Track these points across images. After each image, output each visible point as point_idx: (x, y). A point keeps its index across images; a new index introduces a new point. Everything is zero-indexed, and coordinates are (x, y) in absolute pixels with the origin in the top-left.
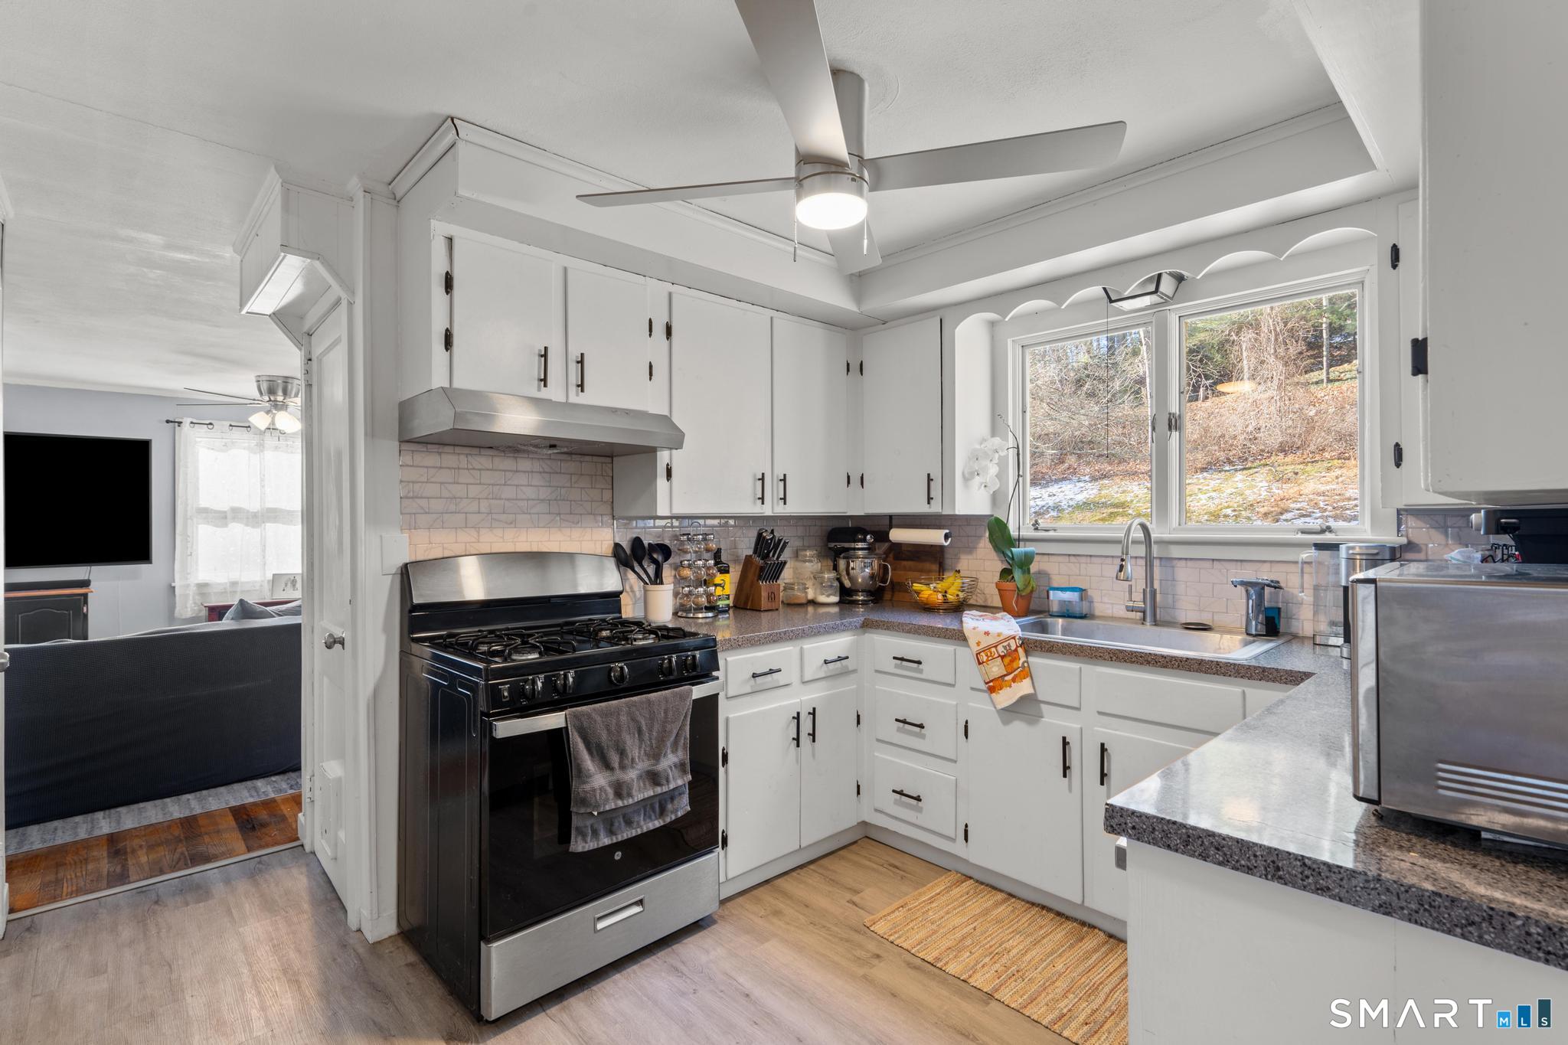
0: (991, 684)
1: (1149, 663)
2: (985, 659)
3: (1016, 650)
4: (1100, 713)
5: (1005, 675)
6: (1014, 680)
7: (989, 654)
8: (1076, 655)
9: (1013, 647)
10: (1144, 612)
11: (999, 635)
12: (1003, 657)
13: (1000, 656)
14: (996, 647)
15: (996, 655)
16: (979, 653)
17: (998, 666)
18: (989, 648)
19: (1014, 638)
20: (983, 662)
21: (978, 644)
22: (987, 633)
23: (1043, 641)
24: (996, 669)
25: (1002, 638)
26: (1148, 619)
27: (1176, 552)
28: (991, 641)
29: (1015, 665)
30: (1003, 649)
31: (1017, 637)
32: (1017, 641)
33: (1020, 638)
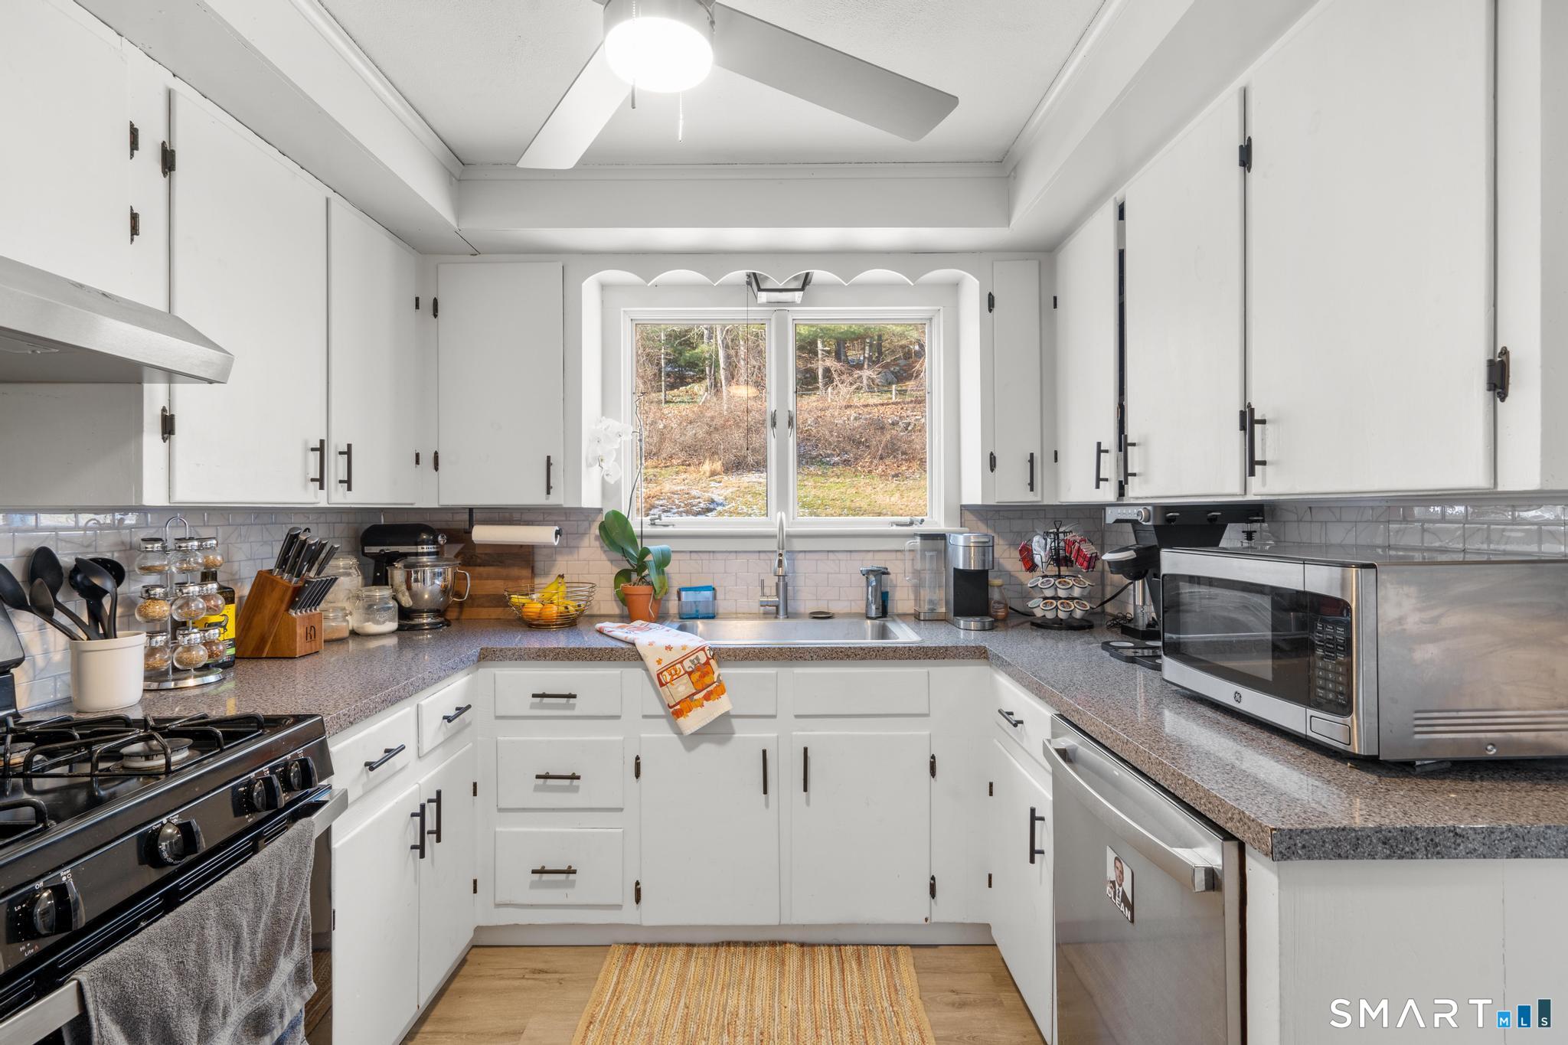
0: (678, 707)
1: (848, 657)
2: (669, 678)
3: (707, 663)
4: (797, 716)
5: (694, 694)
6: (707, 698)
7: (673, 672)
8: (774, 659)
9: (703, 660)
10: (777, 607)
11: (684, 648)
12: (690, 674)
13: (686, 672)
14: (681, 662)
15: (683, 672)
16: (661, 673)
17: (685, 684)
18: (673, 665)
19: (703, 649)
20: (667, 683)
21: (659, 662)
22: (669, 648)
23: (737, 649)
24: (682, 688)
25: (688, 651)
26: (781, 612)
27: (798, 545)
28: (675, 656)
29: (707, 680)
30: (690, 664)
31: (707, 648)
32: (708, 652)
33: (710, 649)
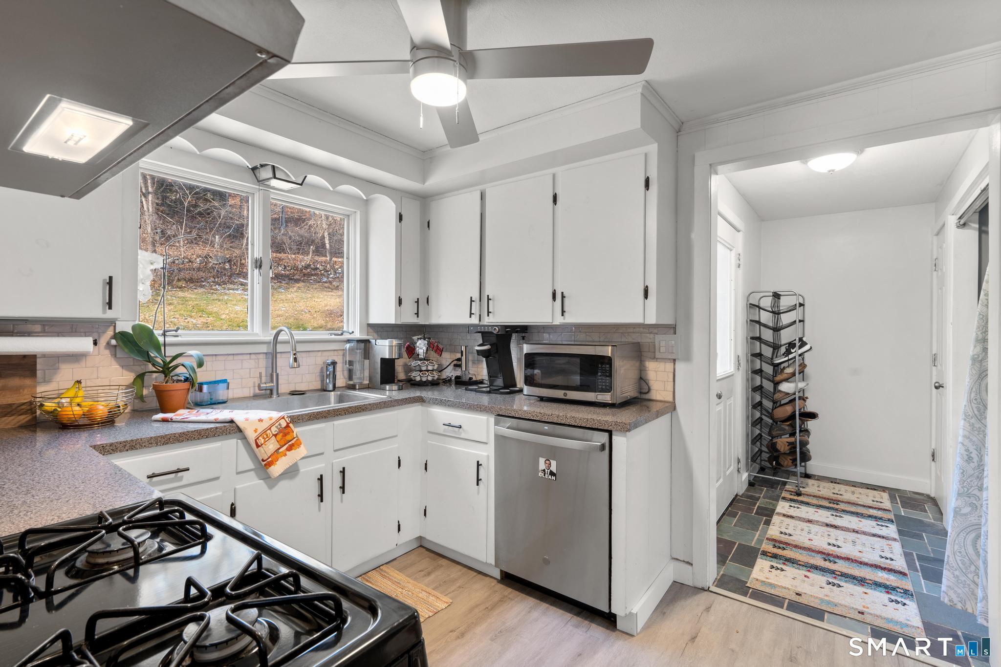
0: (270, 459)
1: (363, 410)
2: (263, 441)
3: (288, 426)
4: (335, 451)
5: (279, 449)
6: (290, 449)
7: (265, 436)
8: (325, 417)
9: (284, 424)
10: (271, 390)
11: (271, 419)
12: (275, 435)
13: (273, 435)
14: (270, 429)
15: (271, 435)
16: (258, 438)
17: (273, 443)
18: (265, 432)
19: (283, 418)
20: (262, 445)
21: (256, 431)
22: (261, 420)
23: (304, 414)
24: (271, 446)
25: (273, 421)
28: (265, 425)
29: (288, 437)
30: (276, 429)
31: (285, 417)
32: (287, 419)
33: (288, 417)
